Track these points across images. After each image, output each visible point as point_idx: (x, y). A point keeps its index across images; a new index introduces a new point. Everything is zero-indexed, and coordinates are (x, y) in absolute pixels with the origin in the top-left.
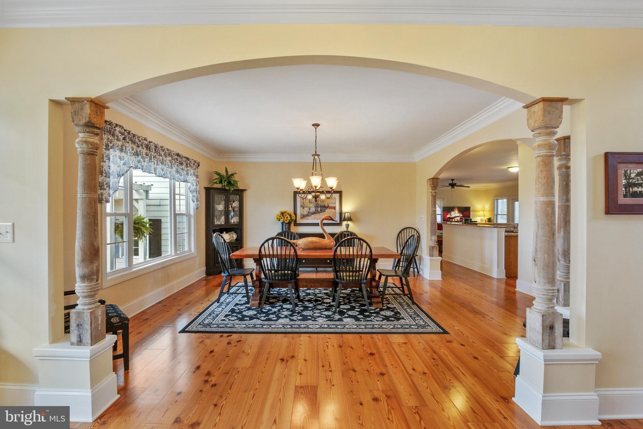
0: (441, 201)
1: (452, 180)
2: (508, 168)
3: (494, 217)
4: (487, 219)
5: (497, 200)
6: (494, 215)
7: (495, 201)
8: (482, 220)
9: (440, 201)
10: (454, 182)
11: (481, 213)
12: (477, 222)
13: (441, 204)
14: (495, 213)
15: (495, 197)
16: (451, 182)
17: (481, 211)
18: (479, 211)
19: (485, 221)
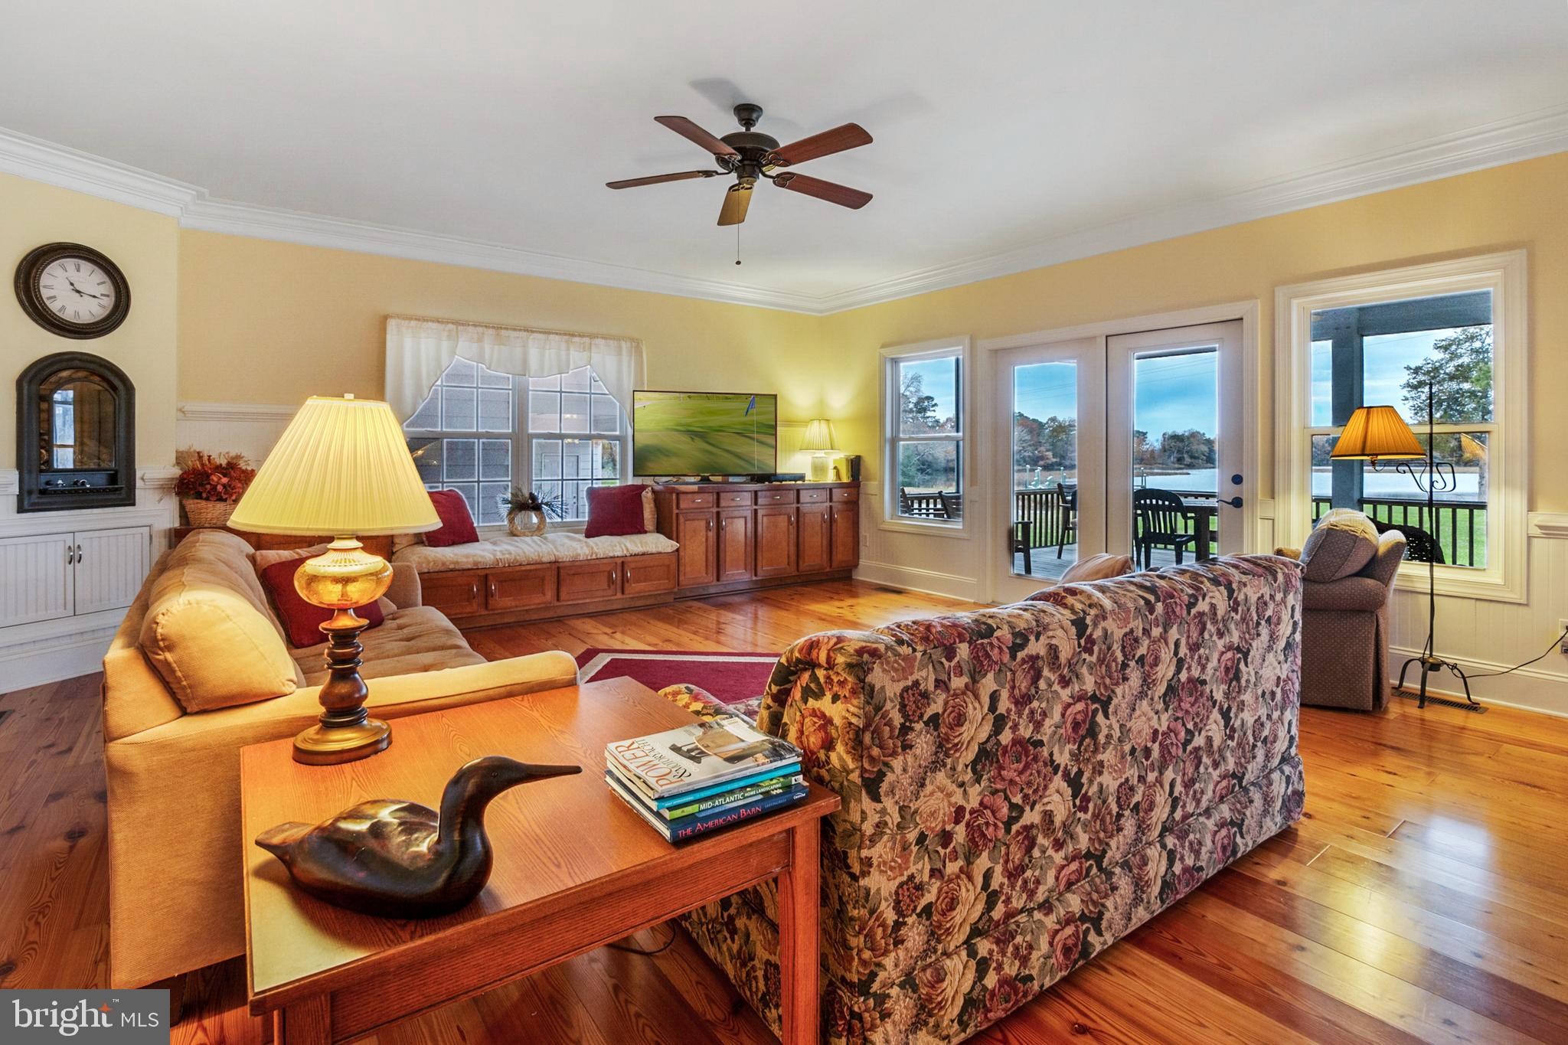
0: (625, 358)
3: (873, 451)
4: (847, 461)
5: (895, 362)
6: (878, 441)
7: (888, 367)
8: (819, 469)
9: (620, 353)
11: (816, 431)
12: (802, 478)
13: (625, 369)
14: (888, 434)
15: (883, 346)
17: (816, 423)
18: (806, 423)
19: (833, 472)
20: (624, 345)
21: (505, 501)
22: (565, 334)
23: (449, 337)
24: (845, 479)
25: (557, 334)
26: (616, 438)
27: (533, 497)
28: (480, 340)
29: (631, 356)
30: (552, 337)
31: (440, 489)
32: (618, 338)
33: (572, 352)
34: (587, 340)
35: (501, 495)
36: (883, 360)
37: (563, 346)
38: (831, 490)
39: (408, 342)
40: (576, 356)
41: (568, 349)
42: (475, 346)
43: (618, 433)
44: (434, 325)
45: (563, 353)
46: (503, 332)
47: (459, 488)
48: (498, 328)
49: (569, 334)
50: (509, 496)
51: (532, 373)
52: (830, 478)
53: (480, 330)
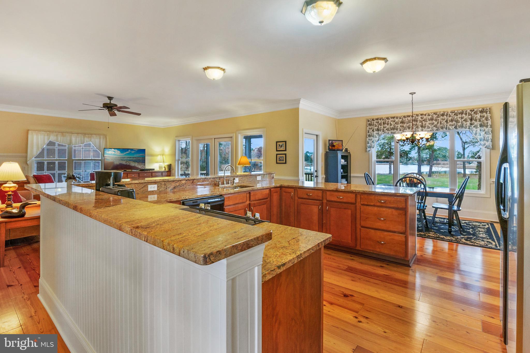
1: (110, 98)
2: (205, 69)
3: (175, 162)
4: (167, 165)
5: (179, 141)
6: (175, 160)
7: (177, 142)
8: (160, 167)
9: (100, 138)
10: (113, 102)
11: (159, 158)
12: (154, 170)
13: (101, 142)
14: (177, 159)
15: (176, 137)
16: (108, 101)
17: (160, 156)
18: (157, 155)
19: (164, 168)
20: (101, 136)
21: (65, 177)
22: (83, 134)
23: (48, 135)
24: (167, 170)
25: (80, 134)
26: (100, 160)
27: (73, 175)
28: (57, 136)
29: (103, 139)
30: (79, 134)
31: (45, 174)
32: (99, 135)
33: (85, 139)
34: (90, 135)
35: (63, 175)
36: (176, 140)
37: (83, 137)
38: (162, 173)
39: (35, 137)
40: (86, 139)
41: (84, 138)
42: (55, 137)
43: (100, 159)
44: (43, 132)
45: (83, 139)
46: (64, 134)
47: (50, 173)
48: (62, 133)
49: (84, 134)
50: (66, 175)
51: (73, 144)
52: (163, 170)
53: (57, 133)
